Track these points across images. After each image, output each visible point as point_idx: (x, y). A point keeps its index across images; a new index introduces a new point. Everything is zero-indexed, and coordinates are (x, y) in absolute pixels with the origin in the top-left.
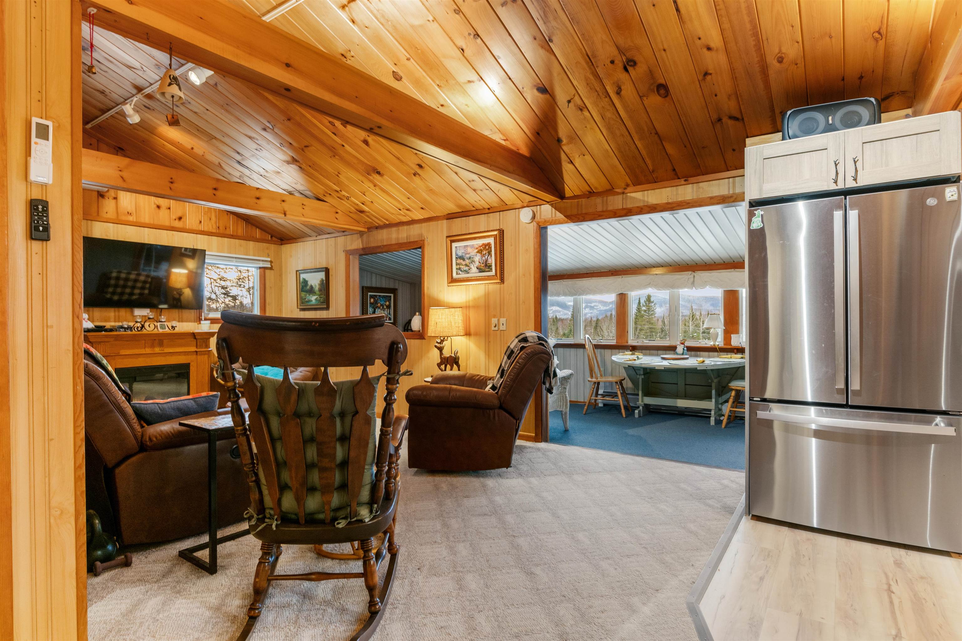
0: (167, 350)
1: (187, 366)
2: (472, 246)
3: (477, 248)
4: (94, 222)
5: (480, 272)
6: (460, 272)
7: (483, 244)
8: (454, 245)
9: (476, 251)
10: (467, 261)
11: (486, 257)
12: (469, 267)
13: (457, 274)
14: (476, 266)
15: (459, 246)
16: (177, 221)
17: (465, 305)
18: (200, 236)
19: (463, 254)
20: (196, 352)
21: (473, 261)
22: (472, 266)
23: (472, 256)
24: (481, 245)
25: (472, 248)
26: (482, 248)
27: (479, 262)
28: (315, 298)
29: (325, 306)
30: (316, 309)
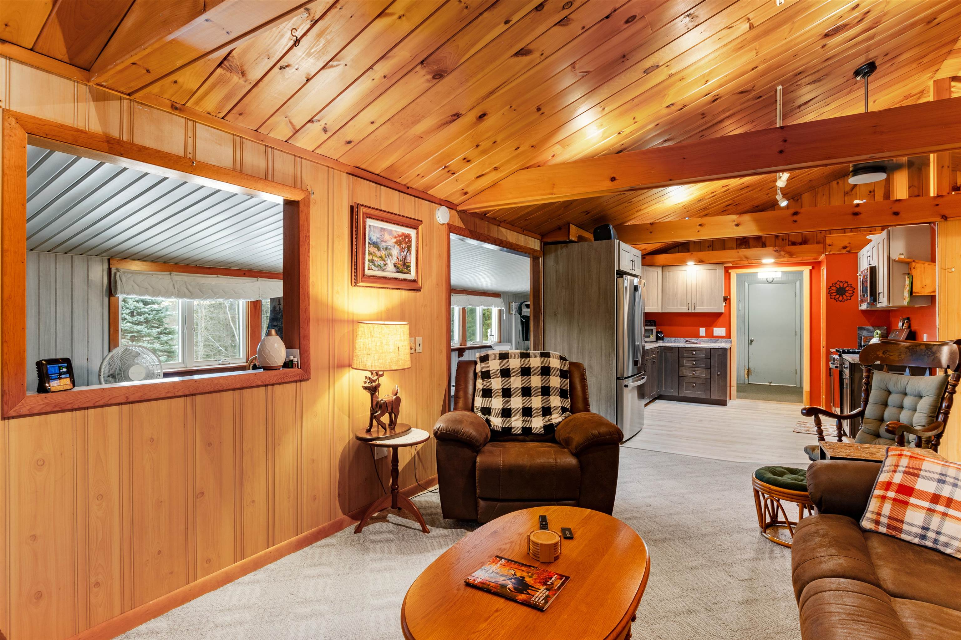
3: (396, 237)
5: (398, 272)
6: (373, 267)
7: (403, 234)
9: (394, 240)
10: (383, 253)
11: (405, 253)
13: (371, 269)
14: (393, 262)
15: (374, 226)
19: (379, 240)
21: (390, 255)
22: (389, 262)
23: (389, 247)
25: (390, 235)
26: (401, 238)
27: (398, 258)
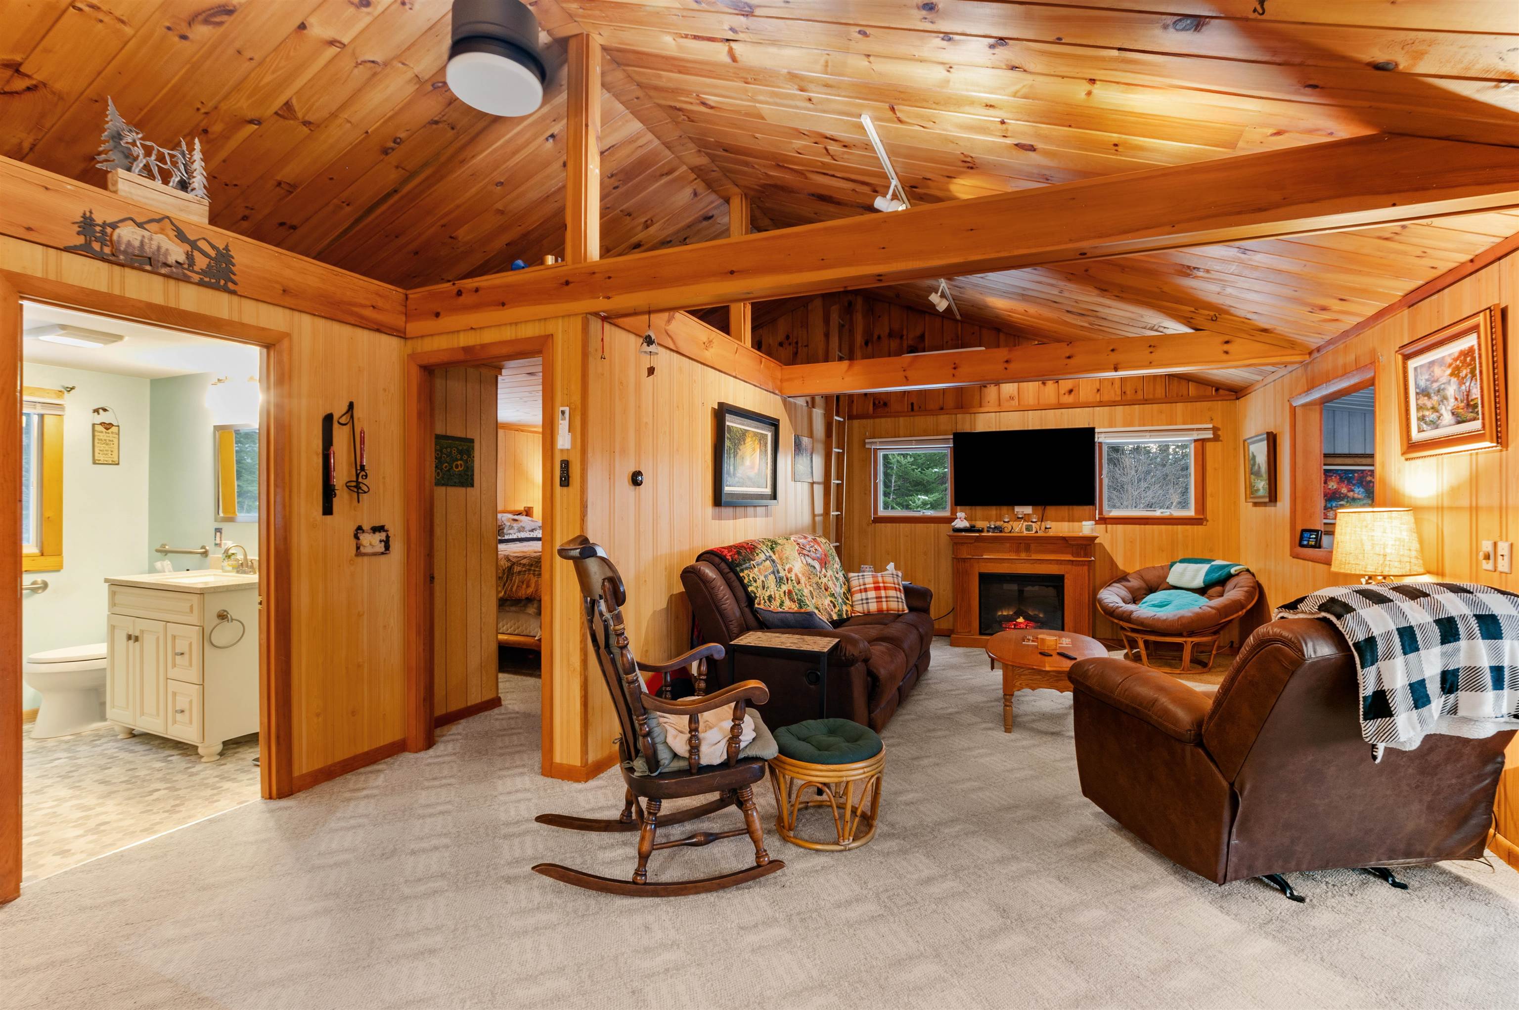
0: (1034, 557)
1: (1060, 578)
2: (1441, 362)
3: (1450, 365)
4: (977, 415)
5: (1459, 422)
6: (1424, 426)
7: (1462, 353)
8: (1412, 364)
9: (1449, 371)
10: (1435, 398)
11: (1468, 384)
12: (1437, 411)
13: (1420, 430)
14: (1449, 408)
15: (1419, 366)
16: (1067, 395)
17: (1434, 503)
18: (1096, 408)
19: (1428, 383)
20: (1073, 561)
21: (1445, 398)
22: (1443, 411)
23: (1443, 386)
24: (1456, 355)
25: (1441, 366)
26: (1458, 362)
27: (1456, 399)
28: (1262, 485)
29: (1267, 500)
30: (1264, 504)
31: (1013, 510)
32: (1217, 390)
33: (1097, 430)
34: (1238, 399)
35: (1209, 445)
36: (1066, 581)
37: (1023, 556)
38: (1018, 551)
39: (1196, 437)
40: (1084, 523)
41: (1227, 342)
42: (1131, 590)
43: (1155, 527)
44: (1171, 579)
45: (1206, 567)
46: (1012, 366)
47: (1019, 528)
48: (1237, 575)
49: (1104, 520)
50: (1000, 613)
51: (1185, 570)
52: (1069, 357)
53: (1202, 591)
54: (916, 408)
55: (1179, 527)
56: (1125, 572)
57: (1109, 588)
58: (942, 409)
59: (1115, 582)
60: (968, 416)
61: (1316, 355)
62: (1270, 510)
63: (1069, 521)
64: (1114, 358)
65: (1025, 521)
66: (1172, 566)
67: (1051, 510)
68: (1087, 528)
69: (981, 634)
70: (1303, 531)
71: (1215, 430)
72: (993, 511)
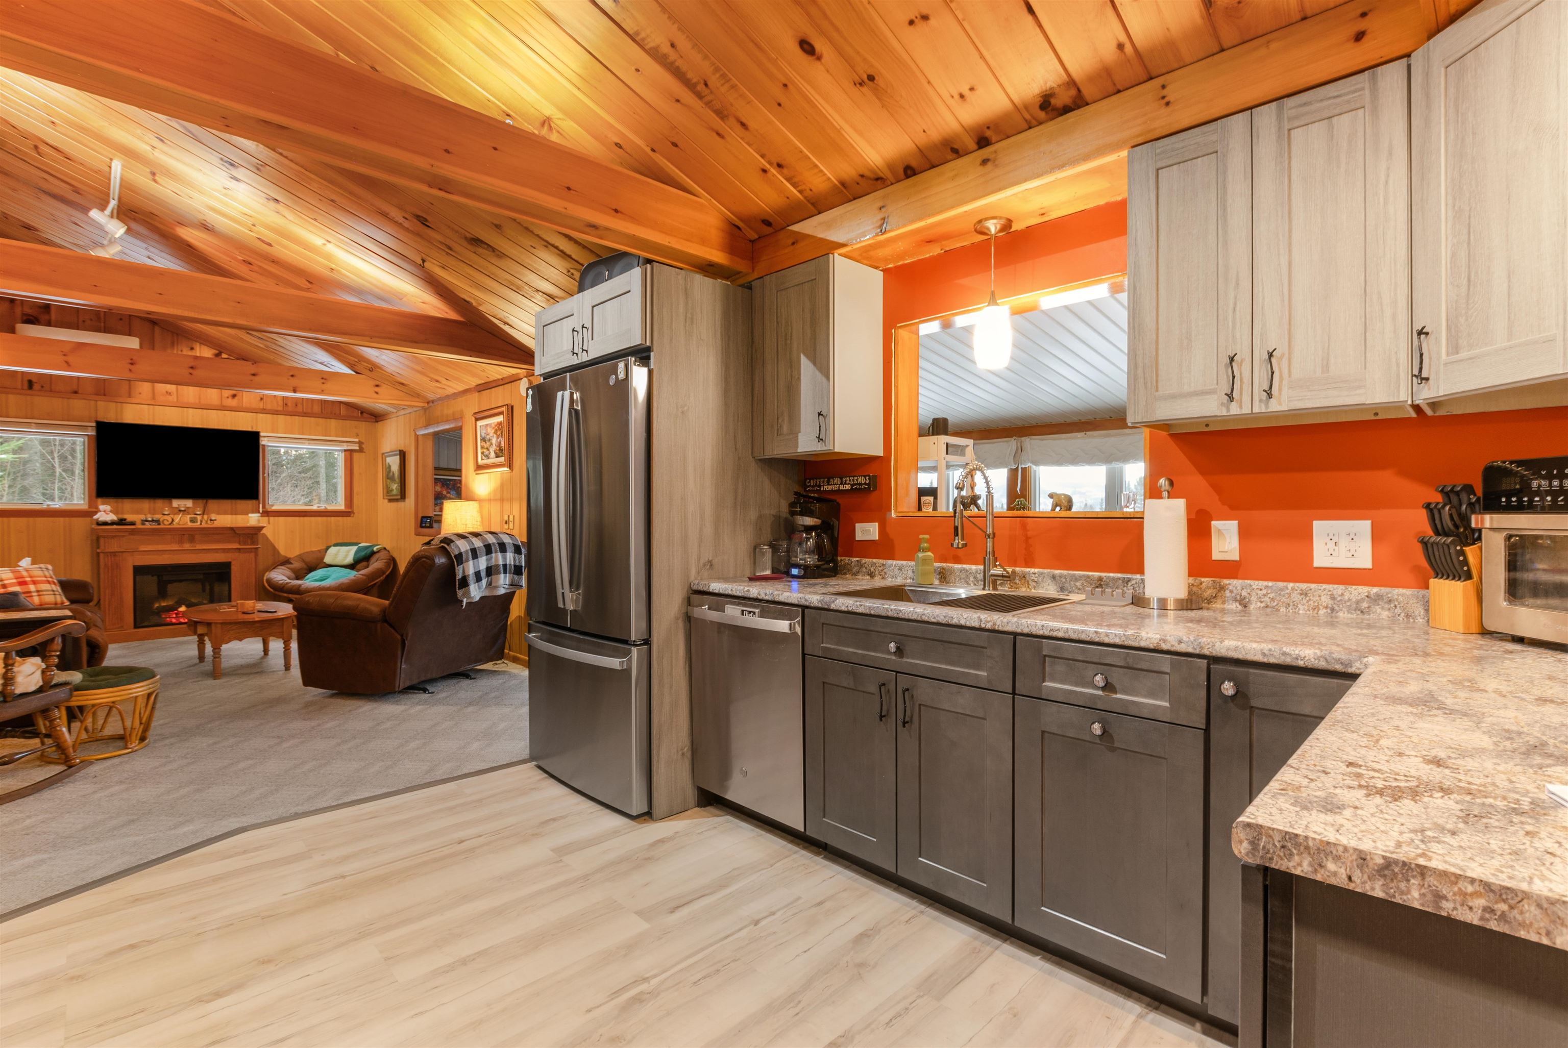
0: (199, 547)
1: (227, 566)
2: (491, 426)
3: (493, 428)
4: (124, 405)
5: (497, 457)
6: (484, 457)
7: (498, 423)
8: (479, 424)
9: (493, 431)
11: (500, 439)
13: (482, 459)
14: (493, 450)
15: (482, 426)
16: (230, 399)
17: (487, 498)
18: (261, 415)
19: (485, 435)
20: (239, 549)
21: (491, 444)
23: (490, 438)
24: (496, 423)
25: (490, 428)
26: (496, 428)
27: (495, 445)
28: (395, 487)
29: (399, 497)
30: (396, 500)
31: (171, 503)
32: (362, 413)
33: (262, 434)
34: (377, 422)
35: (356, 455)
36: (233, 567)
37: (187, 546)
38: (181, 542)
39: (346, 448)
40: (250, 515)
41: (377, 386)
42: (293, 570)
43: (313, 518)
44: (328, 559)
45: (355, 548)
46: (197, 373)
47: (182, 521)
48: (378, 552)
49: (267, 513)
50: (156, 605)
51: (339, 551)
52: (254, 375)
53: (352, 567)
54: (36, 387)
55: (333, 518)
56: (286, 557)
57: (275, 570)
58: (76, 392)
59: (278, 565)
60: (113, 405)
61: (431, 404)
62: (401, 504)
63: (232, 514)
64: (294, 382)
65: (189, 514)
66: (328, 548)
67: (213, 504)
68: (253, 519)
69: (136, 627)
70: (423, 517)
71: (360, 443)
72: (145, 504)
